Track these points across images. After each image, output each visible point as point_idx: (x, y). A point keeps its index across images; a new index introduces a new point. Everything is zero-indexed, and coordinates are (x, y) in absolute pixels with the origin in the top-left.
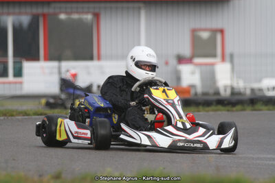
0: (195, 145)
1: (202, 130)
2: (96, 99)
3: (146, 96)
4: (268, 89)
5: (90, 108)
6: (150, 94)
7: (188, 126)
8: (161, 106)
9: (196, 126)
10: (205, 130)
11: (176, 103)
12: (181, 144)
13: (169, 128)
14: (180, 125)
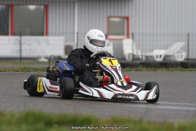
0: (130, 97)
1: (134, 87)
2: (65, 65)
3: (98, 63)
4: (157, 57)
5: (60, 71)
6: (101, 62)
7: (125, 84)
8: (107, 71)
9: (130, 84)
10: (136, 87)
11: (118, 68)
12: (121, 97)
13: (112, 86)
14: (119, 84)
